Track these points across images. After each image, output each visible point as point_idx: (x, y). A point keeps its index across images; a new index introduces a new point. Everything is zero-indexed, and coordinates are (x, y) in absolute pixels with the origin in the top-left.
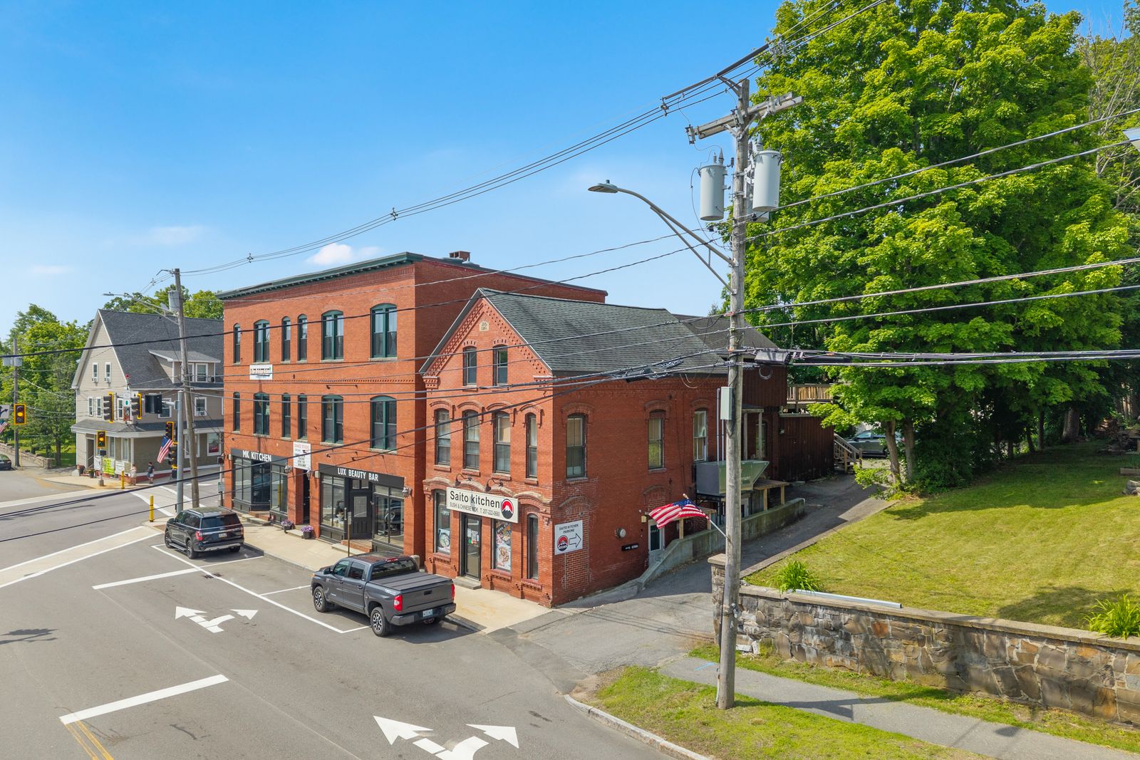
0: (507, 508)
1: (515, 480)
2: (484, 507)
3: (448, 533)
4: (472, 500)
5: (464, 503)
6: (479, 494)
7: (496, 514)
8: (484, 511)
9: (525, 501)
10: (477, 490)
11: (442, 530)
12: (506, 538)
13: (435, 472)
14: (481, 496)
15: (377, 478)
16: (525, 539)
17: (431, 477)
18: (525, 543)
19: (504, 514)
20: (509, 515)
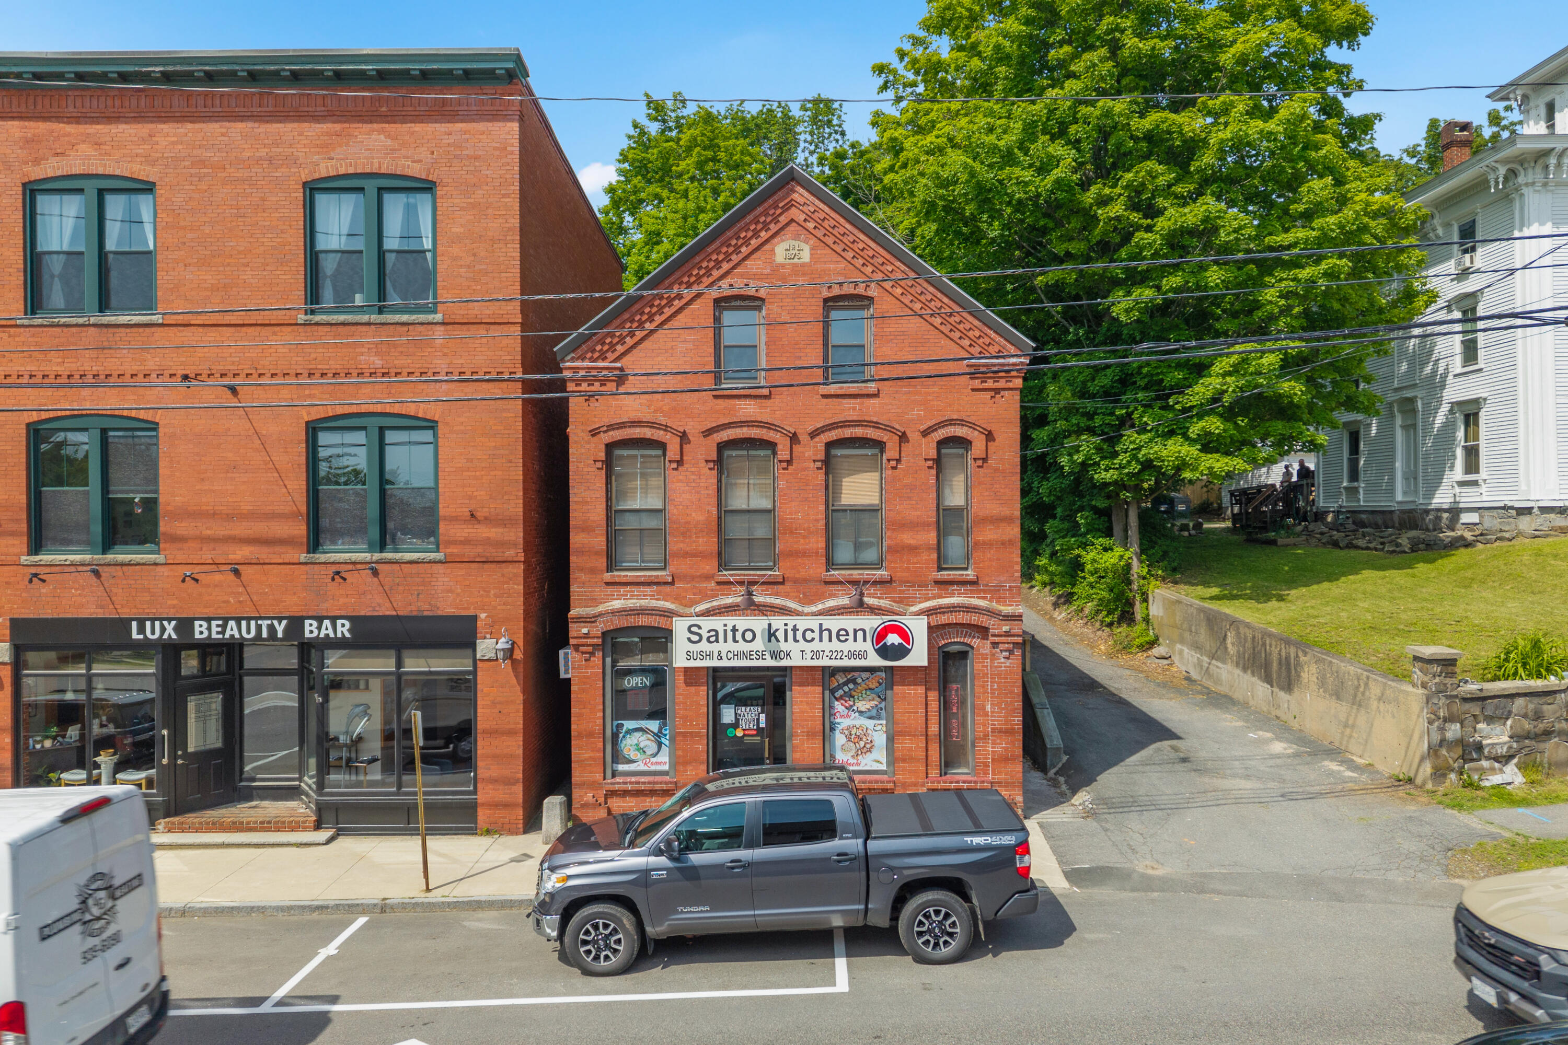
0: (893, 639)
1: (903, 582)
2: (816, 646)
3: (654, 725)
4: (771, 635)
5: (742, 646)
6: (791, 621)
7: (853, 655)
8: (816, 654)
9: (944, 619)
10: (784, 611)
11: (629, 724)
12: (862, 705)
13: (610, 589)
14: (803, 623)
15: (344, 629)
16: (933, 696)
17: (596, 602)
18: (934, 705)
19: (884, 652)
20: (901, 652)
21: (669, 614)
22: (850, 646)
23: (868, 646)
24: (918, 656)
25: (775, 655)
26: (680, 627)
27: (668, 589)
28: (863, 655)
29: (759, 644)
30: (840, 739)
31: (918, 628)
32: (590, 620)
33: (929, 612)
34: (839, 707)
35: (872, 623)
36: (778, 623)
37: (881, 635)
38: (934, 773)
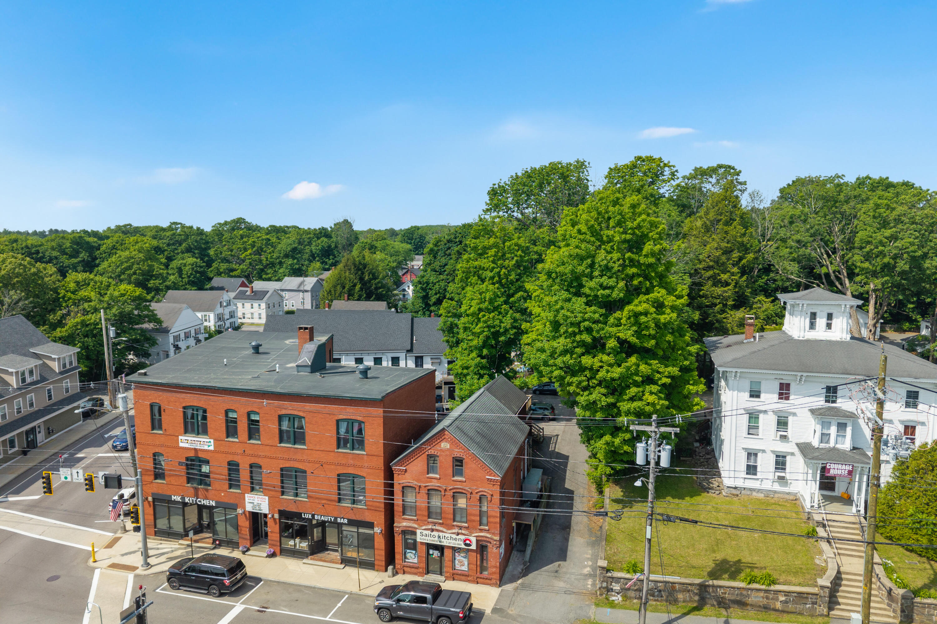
0: (468, 542)
1: (471, 528)
2: (450, 541)
3: (414, 552)
4: (439, 537)
5: (432, 539)
6: (444, 534)
7: (458, 544)
8: (449, 543)
9: (480, 538)
10: (442, 532)
11: (408, 551)
12: (462, 555)
13: (403, 521)
14: (447, 535)
15: (346, 521)
16: (478, 556)
17: (400, 523)
18: (479, 558)
19: (466, 545)
20: (469, 545)
21: (416, 528)
22: (457, 542)
23: (462, 543)
24: (474, 547)
25: (440, 542)
26: (418, 532)
27: (416, 522)
28: (460, 545)
29: (436, 539)
30: (457, 562)
31: (474, 540)
32: (399, 527)
33: (476, 536)
34: (456, 554)
35: (463, 537)
36: (441, 534)
37: (465, 541)
38: (478, 573)
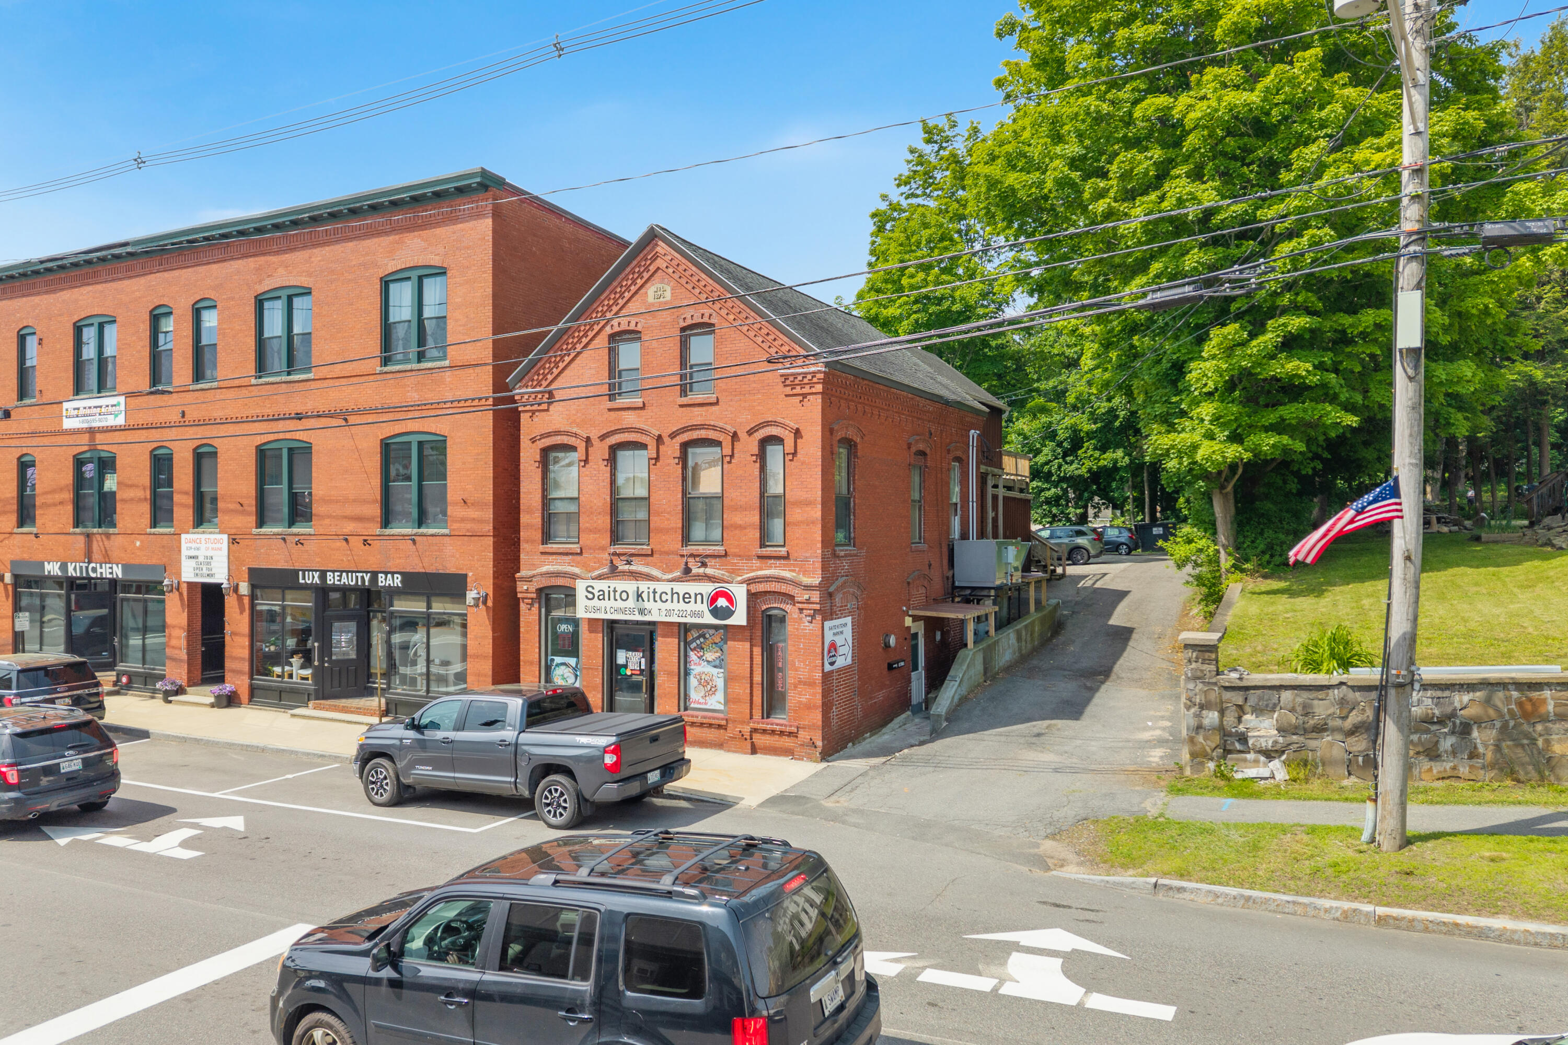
0: (722, 602)
1: (736, 555)
2: (668, 605)
3: (572, 661)
4: (639, 596)
5: (620, 604)
7: (694, 614)
8: (669, 612)
11: (558, 660)
12: (710, 656)
13: (544, 557)
14: (661, 587)
15: (397, 581)
16: (757, 651)
17: (534, 566)
18: (758, 659)
19: (716, 612)
20: (727, 613)
21: (575, 577)
22: (692, 607)
23: (704, 608)
24: (740, 618)
25: (641, 612)
26: (581, 587)
27: (578, 558)
28: (699, 614)
29: (631, 603)
30: (693, 682)
31: (740, 593)
32: (529, 579)
34: (693, 656)
35: (708, 589)
36: (644, 586)
37: (713, 600)
